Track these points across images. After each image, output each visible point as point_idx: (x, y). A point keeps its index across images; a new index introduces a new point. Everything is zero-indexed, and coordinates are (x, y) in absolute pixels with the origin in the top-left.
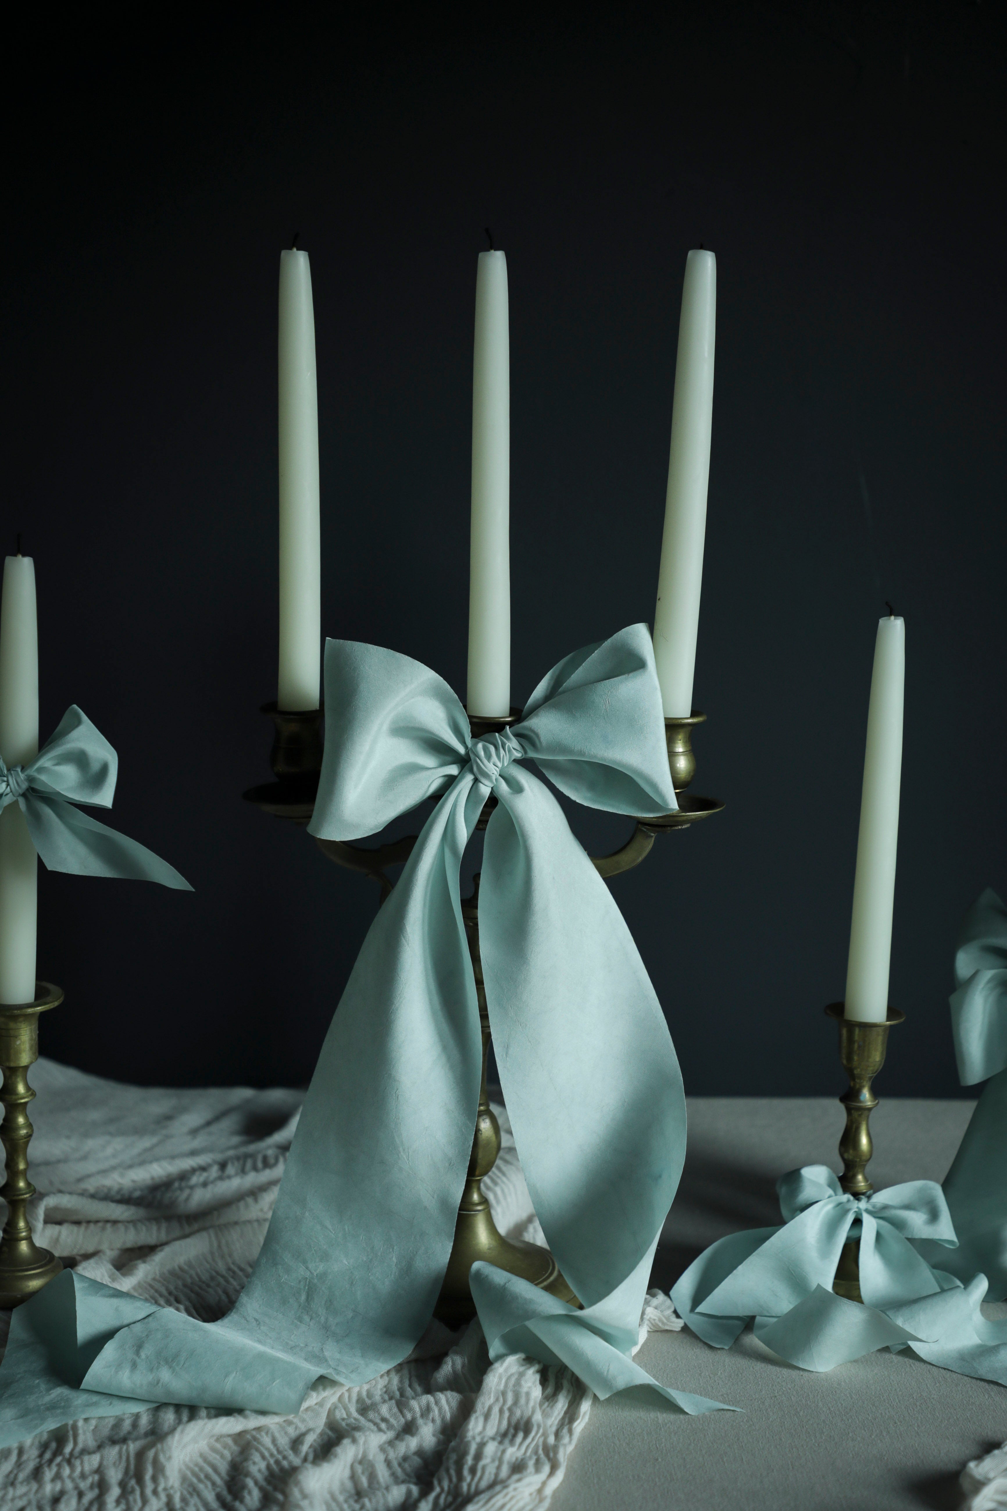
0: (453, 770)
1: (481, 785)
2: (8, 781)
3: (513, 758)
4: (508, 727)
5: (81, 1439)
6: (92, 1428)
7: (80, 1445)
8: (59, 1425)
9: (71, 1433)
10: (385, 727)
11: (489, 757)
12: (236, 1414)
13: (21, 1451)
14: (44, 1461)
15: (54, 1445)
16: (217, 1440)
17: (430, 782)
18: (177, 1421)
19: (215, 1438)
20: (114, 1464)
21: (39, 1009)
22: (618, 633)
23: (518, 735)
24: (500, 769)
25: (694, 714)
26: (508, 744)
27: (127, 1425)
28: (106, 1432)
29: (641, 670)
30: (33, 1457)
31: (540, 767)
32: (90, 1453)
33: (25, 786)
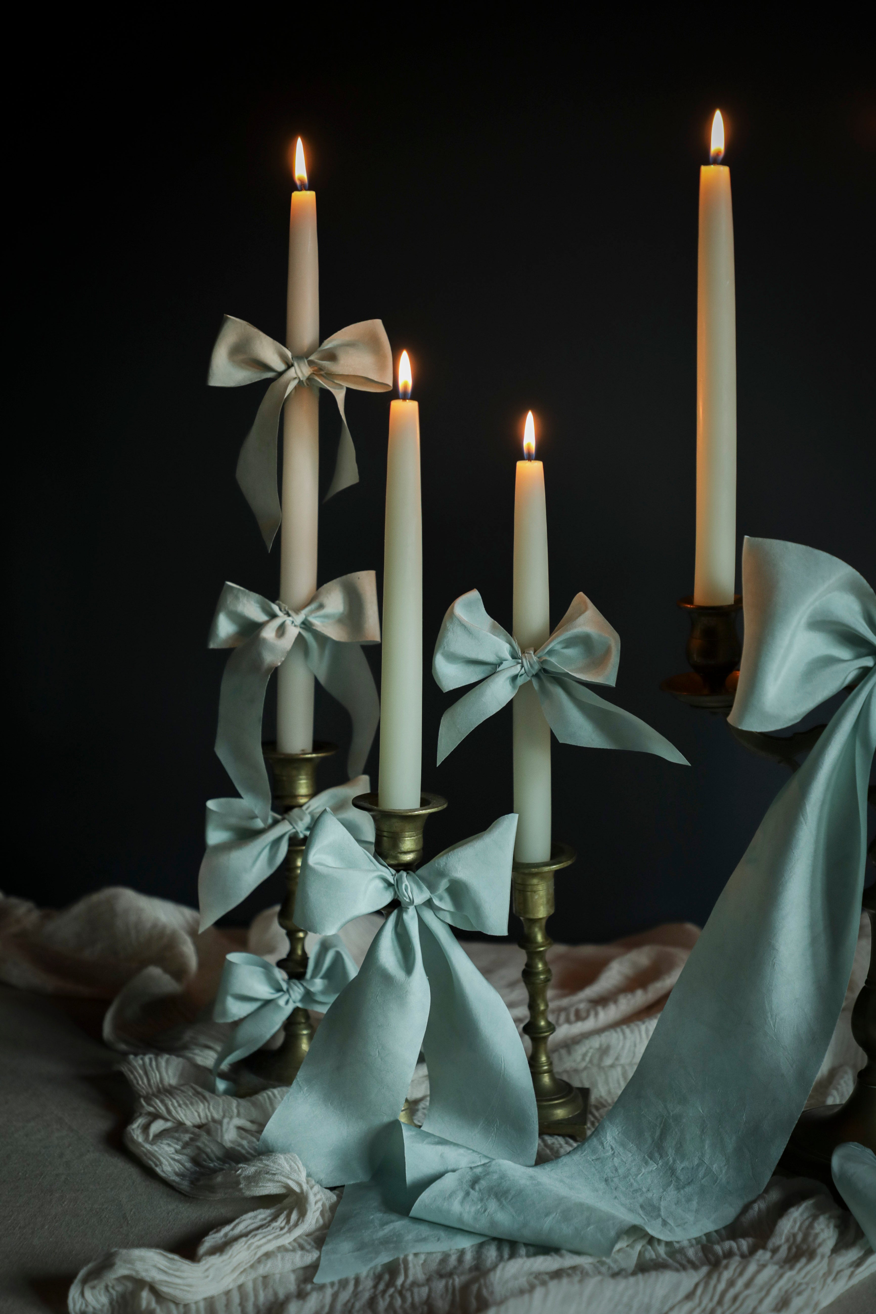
0: (869, 662)
2: (522, 663)
5: (411, 1272)
6: (421, 1262)
7: (411, 1278)
8: (391, 1259)
9: (402, 1266)
10: (804, 621)
12: (553, 1254)
13: (357, 1281)
14: (378, 1292)
15: (387, 1277)
16: (536, 1277)
17: (845, 674)
18: (499, 1258)
19: (534, 1275)
20: (442, 1296)
21: (555, 867)
27: (453, 1260)
28: (434, 1266)
30: (368, 1287)
32: (420, 1286)
33: (537, 667)
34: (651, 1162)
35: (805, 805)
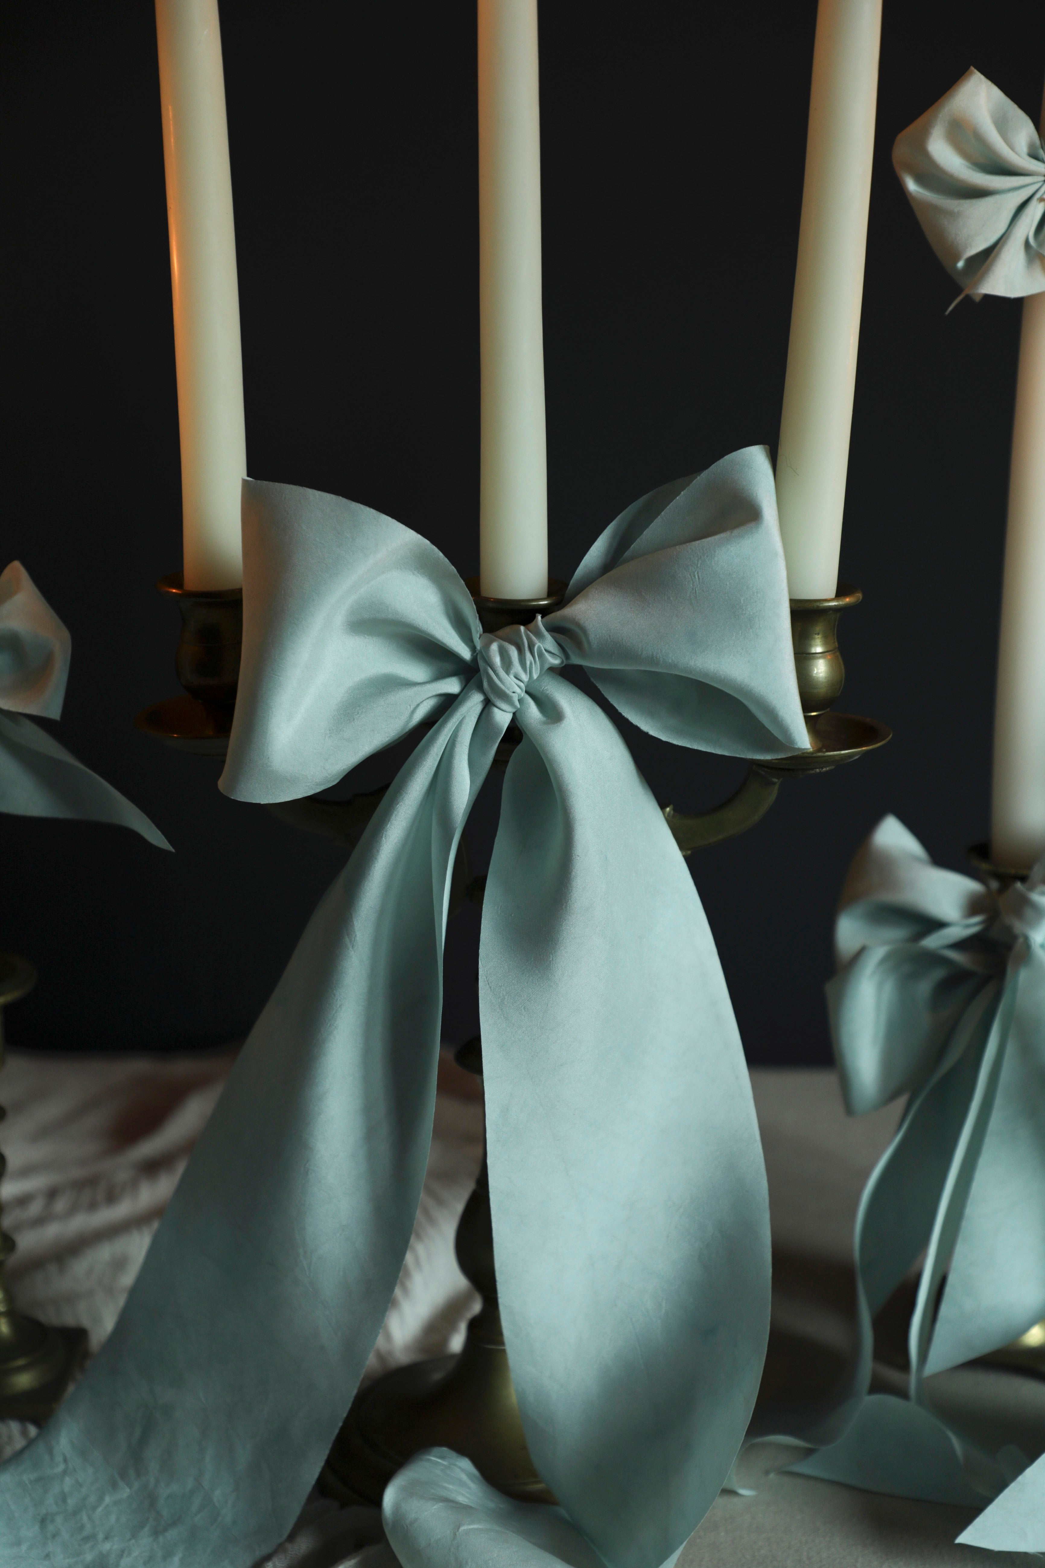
0: (452, 686)
1: (496, 710)
3: (547, 666)
4: (539, 617)
10: (340, 618)
11: (507, 665)
17: (413, 707)
22: (718, 462)
23: (556, 630)
24: (526, 683)
25: (841, 591)
26: (538, 644)
29: (752, 525)
31: (592, 679)
34: (121, 1483)
35: (352, 918)
